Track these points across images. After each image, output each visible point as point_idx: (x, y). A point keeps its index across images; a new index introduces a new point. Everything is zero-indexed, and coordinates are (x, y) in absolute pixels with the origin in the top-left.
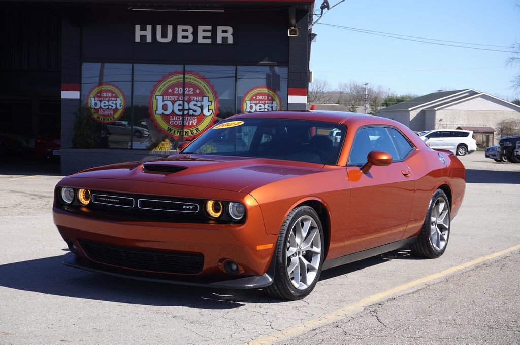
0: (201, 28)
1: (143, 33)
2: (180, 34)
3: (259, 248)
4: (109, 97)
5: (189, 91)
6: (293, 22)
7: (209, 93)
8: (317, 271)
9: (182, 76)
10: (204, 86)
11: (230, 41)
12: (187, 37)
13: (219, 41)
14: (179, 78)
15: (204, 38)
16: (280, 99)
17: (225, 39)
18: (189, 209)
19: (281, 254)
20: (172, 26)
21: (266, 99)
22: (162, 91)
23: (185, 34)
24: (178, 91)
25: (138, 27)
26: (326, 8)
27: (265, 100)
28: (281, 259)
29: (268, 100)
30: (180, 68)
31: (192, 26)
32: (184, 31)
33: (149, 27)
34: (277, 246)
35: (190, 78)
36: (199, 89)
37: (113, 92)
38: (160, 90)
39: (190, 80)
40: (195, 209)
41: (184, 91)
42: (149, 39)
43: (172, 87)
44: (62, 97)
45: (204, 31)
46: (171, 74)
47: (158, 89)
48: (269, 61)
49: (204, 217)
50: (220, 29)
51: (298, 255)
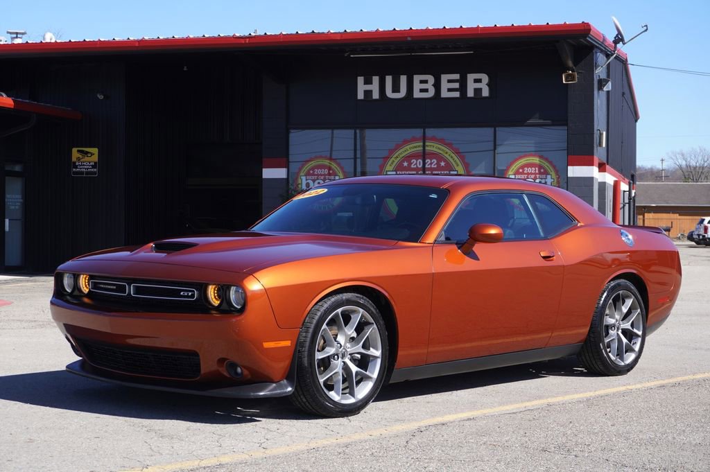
0: (444, 78)
1: (368, 87)
2: (417, 86)
3: (267, 345)
4: (325, 175)
5: (431, 164)
6: (570, 64)
7: (458, 165)
8: (374, 381)
9: (421, 144)
10: (452, 157)
11: (486, 93)
12: (426, 90)
13: (470, 94)
14: (416, 147)
15: (450, 90)
16: (557, 172)
17: (478, 91)
18: (188, 296)
19: (306, 355)
20: (405, 76)
21: (537, 172)
22: (394, 164)
23: (424, 86)
24: (416, 164)
25: (361, 80)
26: (621, 43)
27: (535, 174)
28: (305, 361)
29: (540, 173)
30: (418, 132)
31: (434, 76)
32: (422, 82)
33: (376, 79)
34: (299, 345)
35: (432, 147)
36: (445, 161)
37: (330, 169)
38: (392, 163)
39: (432, 149)
40: (193, 296)
41: (424, 164)
42: (376, 95)
43: (408, 158)
44: (264, 177)
45: (449, 81)
46: (406, 142)
47: (390, 163)
48: (540, 119)
49: (202, 306)
50: (471, 77)
51: (342, 358)
